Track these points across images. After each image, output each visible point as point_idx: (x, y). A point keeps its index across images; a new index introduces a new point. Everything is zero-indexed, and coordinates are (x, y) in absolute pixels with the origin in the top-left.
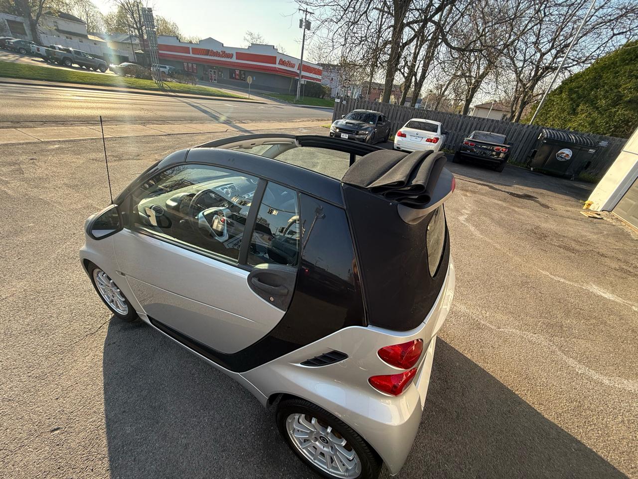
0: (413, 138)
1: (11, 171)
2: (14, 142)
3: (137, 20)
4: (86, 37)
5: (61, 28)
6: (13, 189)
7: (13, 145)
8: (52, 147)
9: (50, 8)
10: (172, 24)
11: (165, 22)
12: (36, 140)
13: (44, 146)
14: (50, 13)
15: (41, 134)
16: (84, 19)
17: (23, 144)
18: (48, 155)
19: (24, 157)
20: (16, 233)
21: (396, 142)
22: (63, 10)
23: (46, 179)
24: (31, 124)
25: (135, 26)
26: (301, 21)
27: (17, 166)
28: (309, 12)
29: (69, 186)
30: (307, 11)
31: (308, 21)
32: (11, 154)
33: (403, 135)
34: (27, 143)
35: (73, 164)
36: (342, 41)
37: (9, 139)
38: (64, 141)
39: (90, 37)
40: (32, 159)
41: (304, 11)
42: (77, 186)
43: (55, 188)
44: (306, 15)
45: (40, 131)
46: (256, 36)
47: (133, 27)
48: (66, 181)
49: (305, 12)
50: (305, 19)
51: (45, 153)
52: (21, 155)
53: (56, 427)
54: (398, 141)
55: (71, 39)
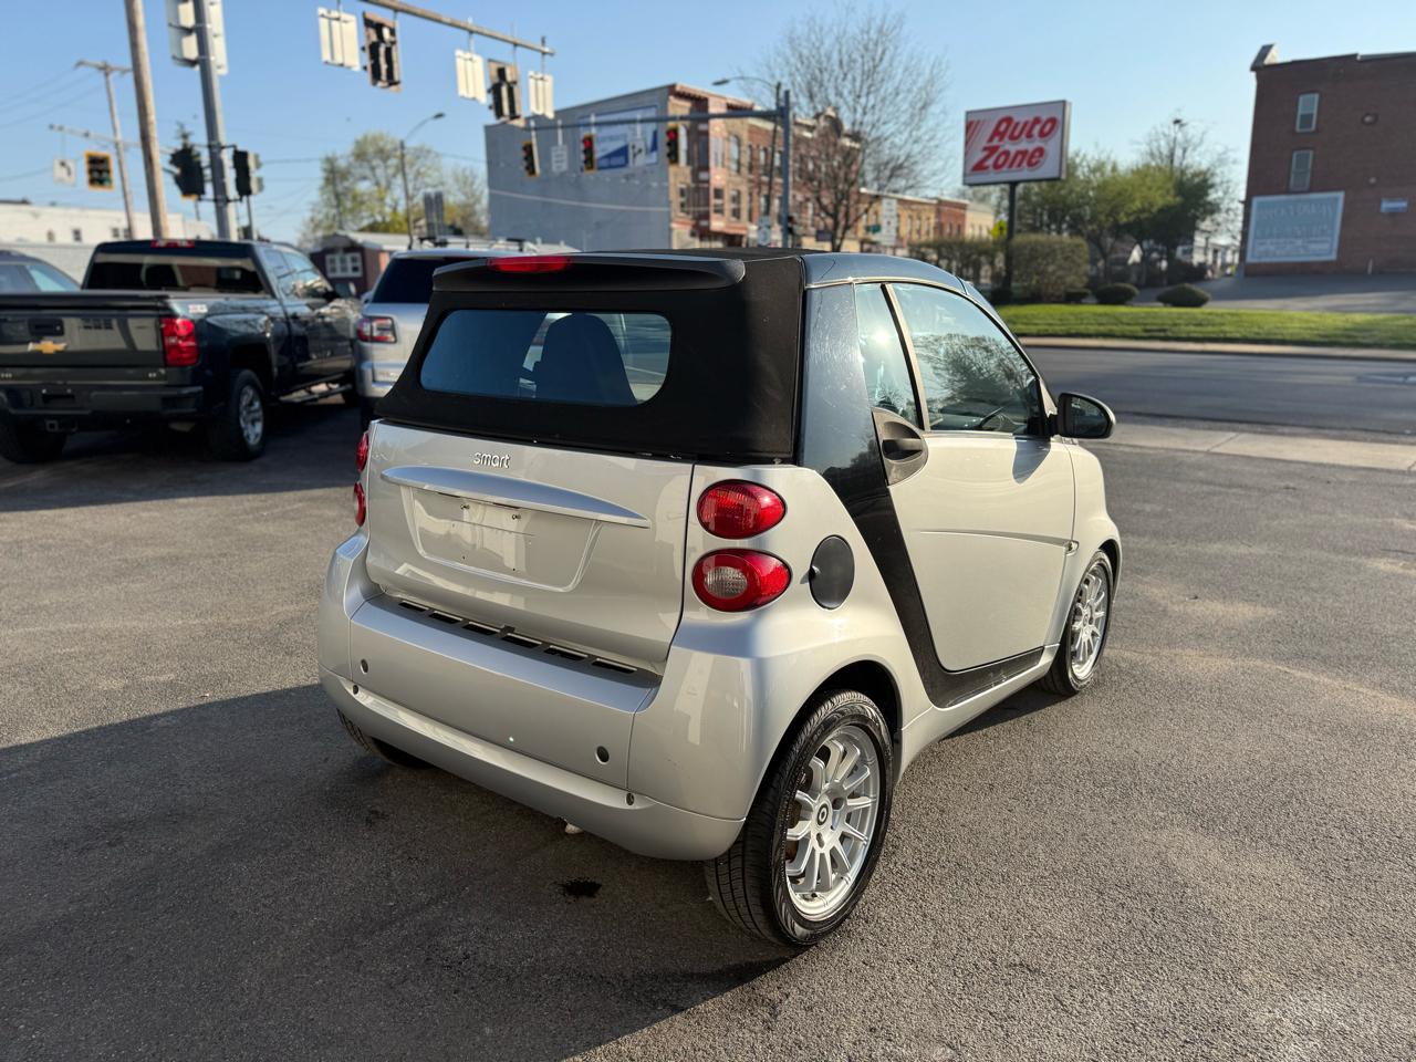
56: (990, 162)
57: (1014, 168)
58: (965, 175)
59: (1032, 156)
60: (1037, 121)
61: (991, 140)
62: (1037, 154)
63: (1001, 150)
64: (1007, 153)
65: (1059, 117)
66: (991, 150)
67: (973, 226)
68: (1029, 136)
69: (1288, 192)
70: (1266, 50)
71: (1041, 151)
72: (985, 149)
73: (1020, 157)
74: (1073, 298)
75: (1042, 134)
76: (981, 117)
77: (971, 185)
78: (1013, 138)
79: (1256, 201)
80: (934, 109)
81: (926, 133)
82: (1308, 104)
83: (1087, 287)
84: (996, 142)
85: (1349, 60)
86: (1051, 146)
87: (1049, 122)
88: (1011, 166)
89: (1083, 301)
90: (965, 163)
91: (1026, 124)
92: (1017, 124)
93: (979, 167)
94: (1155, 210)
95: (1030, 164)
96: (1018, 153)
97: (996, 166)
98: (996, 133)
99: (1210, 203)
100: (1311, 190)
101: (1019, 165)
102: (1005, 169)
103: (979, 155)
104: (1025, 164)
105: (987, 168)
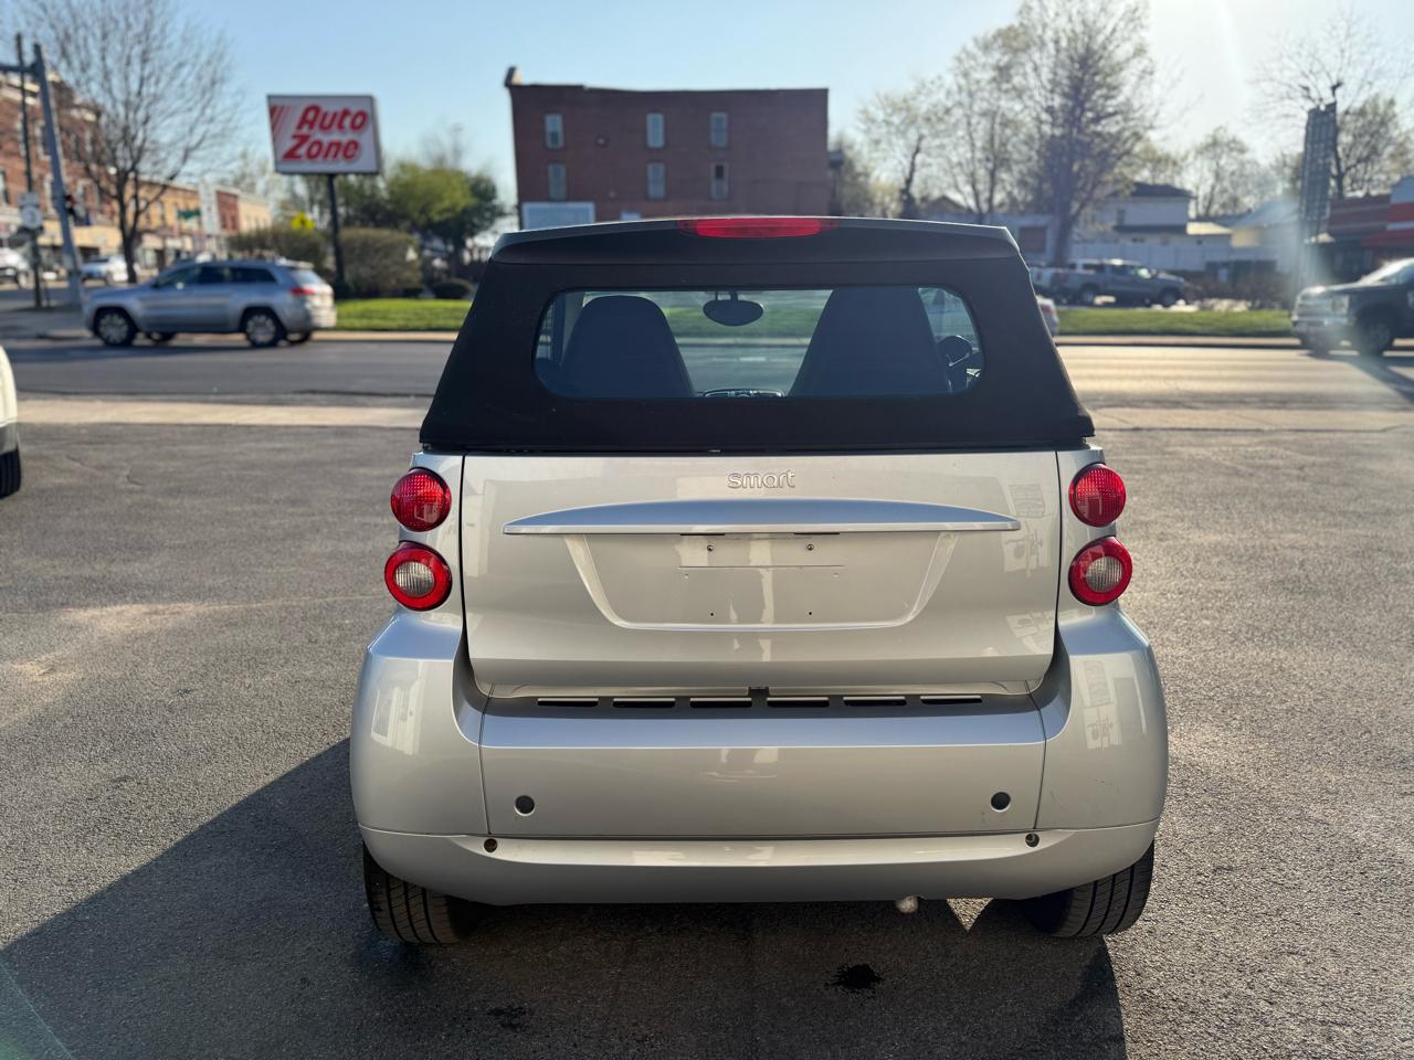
4: (1180, 230)
5: (1131, 220)
55: (1142, 241)
56: (302, 151)
57: (330, 158)
58: (277, 163)
59: (347, 148)
60: (346, 113)
61: (300, 126)
62: (352, 146)
63: (311, 140)
64: (319, 143)
65: (368, 110)
66: (303, 139)
67: (248, 218)
68: (341, 127)
69: (548, 199)
70: (511, 72)
71: (355, 144)
72: (295, 137)
73: (333, 150)
74: (411, 293)
75: (354, 127)
76: (287, 103)
77: (284, 173)
78: (323, 128)
79: (527, 207)
80: (228, 88)
81: (223, 111)
82: (554, 123)
83: (422, 281)
84: (305, 130)
85: (578, 89)
86: (364, 139)
87: (359, 116)
88: (326, 155)
89: (421, 295)
90: (276, 150)
91: (335, 115)
92: (325, 115)
93: (291, 155)
94: (459, 209)
95: (347, 157)
96: (331, 144)
97: (310, 156)
98: (303, 121)
99: (494, 207)
100: (568, 199)
101: (335, 156)
102: (320, 158)
103: (289, 144)
104: (340, 155)
105: (299, 157)
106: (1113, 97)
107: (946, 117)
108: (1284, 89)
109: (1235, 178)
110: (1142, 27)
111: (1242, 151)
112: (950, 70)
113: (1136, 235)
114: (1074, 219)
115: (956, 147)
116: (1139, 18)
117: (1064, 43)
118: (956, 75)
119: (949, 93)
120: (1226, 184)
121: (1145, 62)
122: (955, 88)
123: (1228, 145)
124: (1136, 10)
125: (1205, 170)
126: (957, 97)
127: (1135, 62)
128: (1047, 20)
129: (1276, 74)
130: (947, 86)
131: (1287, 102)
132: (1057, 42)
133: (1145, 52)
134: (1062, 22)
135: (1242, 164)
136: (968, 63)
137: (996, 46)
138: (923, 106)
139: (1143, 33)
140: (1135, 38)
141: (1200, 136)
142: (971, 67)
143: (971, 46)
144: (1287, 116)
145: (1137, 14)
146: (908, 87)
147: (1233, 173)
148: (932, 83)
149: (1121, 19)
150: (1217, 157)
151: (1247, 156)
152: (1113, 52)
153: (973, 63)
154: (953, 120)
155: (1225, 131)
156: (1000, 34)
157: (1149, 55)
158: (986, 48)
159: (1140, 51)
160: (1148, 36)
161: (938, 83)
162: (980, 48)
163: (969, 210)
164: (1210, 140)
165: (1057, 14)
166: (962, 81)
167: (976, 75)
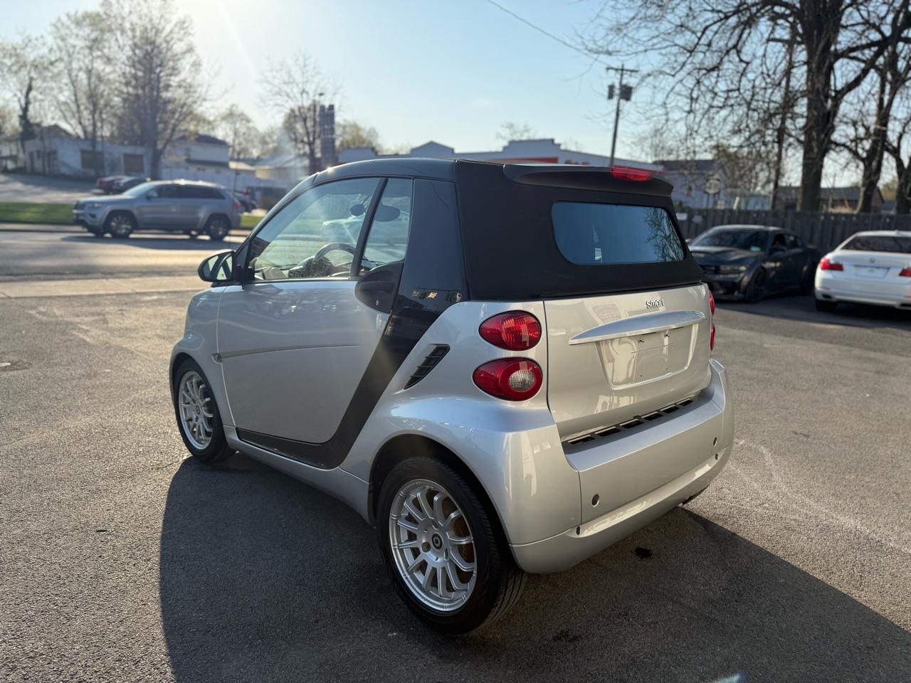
0: (864, 272)
1: (93, 321)
2: (102, 292)
3: (311, 130)
4: (225, 165)
5: (194, 156)
6: (93, 337)
7: (100, 296)
8: (148, 298)
9: (186, 130)
10: (367, 129)
11: (356, 128)
12: (129, 291)
13: (138, 297)
14: (183, 138)
15: (137, 284)
16: (229, 140)
17: (113, 295)
18: (142, 307)
19: (112, 308)
20: (89, 376)
21: (818, 284)
22: (203, 130)
23: (136, 329)
24: (126, 275)
25: (306, 139)
26: (611, 88)
27: (101, 317)
28: (627, 70)
29: (160, 337)
30: (622, 70)
31: (625, 86)
32: (96, 305)
33: (836, 267)
34: (118, 295)
35: (172, 317)
36: (684, 103)
37: (97, 290)
38: (165, 293)
39: (233, 165)
40: (120, 310)
41: (617, 70)
42: (173, 337)
43: (145, 338)
44: (622, 75)
45: (137, 282)
46: (521, 127)
47: (302, 141)
48: (158, 332)
49: (620, 72)
50: (621, 83)
51: (139, 304)
52: (108, 306)
53: (103, 529)
54: (824, 281)
55: (204, 170)
106: (176, 75)
107: (51, 68)
108: (276, 89)
109: (246, 137)
110: (190, 34)
111: (248, 121)
112: (51, 33)
113: (200, 166)
114: (162, 152)
115: (61, 90)
116: (187, 28)
117: (138, 34)
118: (55, 38)
119: (51, 50)
120: (241, 139)
121: (194, 58)
122: (55, 47)
123: (239, 115)
124: (184, 22)
125: (228, 130)
126: (58, 54)
127: (188, 55)
128: (125, 15)
129: (271, 80)
130: (49, 44)
131: (278, 97)
132: (133, 30)
133: (194, 51)
134: (134, 18)
135: (249, 128)
136: (64, 32)
137: (85, 23)
138: (30, 55)
139: (191, 38)
140: (186, 40)
141: (224, 110)
142: (67, 34)
143: (64, 19)
144: (279, 105)
145: (185, 25)
146: (17, 40)
147: (244, 134)
148: (37, 39)
149: (176, 25)
150: (234, 123)
151: (251, 125)
152: (172, 46)
153: (68, 32)
154: (56, 70)
155: (237, 107)
156: (86, 16)
157: (196, 53)
158: (78, 23)
159: (190, 50)
160: (195, 40)
161: (41, 41)
162: (72, 22)
163: (78, 137)
164: (228, 112)
165: (130, 12)
166: (61, 44)
167: (72, 41)
